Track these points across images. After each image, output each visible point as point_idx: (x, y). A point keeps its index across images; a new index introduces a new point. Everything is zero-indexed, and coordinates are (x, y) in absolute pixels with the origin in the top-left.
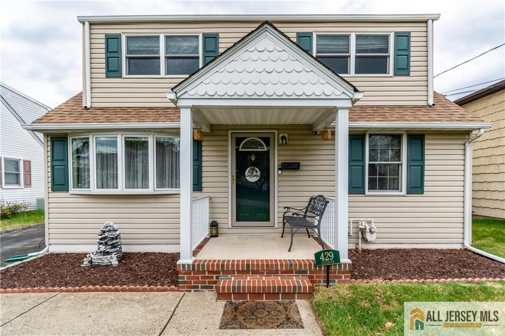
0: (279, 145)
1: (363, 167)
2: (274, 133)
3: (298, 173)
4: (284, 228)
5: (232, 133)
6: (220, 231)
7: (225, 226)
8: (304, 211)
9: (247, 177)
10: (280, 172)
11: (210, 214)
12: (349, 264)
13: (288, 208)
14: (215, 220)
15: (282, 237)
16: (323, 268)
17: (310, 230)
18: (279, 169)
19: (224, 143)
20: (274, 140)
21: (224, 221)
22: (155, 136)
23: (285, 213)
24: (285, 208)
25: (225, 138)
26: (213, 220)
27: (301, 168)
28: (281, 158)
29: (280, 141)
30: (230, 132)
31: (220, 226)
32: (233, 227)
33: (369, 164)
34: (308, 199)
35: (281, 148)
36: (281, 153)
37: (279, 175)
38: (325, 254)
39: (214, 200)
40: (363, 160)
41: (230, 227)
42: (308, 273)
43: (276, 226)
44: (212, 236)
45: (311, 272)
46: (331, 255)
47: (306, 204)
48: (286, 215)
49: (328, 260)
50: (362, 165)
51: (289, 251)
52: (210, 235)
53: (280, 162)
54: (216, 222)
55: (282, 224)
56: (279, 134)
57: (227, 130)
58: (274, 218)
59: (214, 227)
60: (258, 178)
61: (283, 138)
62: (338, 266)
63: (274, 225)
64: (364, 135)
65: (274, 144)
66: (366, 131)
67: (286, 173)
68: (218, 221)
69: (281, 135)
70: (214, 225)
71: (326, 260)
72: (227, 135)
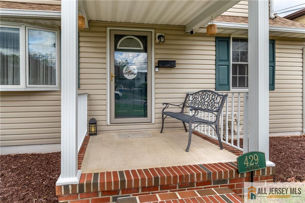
0: (156, 44)
1: (228, 66)
2: (151, 32)
3: (173, 71)
4: (163, 123)
5: (110, 30)
6: (99, 128)
7: (104, 123)
8: (181, 106)
9: (124, 75)
10: (157, 70)
11: (89, 112)
12: (273, 167)
13: (167, 104)
14: (94, 117)
15: (161, 132)
16: (245, 175)
17: (187, 125)
18: (156, 67)
19: (103, 40)
20: (152, 39)
21: (103, 118)
22: (27, 28)
23: (164, 109)
24: (163, 104)
25: (103, 35)
26: (91, 117)
27: (177, 66)
28: (158, 56)
29: (157, 41)
30: (108, 29)
31: (99, 123)
32: (111, 123)
33: (233, 64)
34: (185, 96)
35: (157, 47)
36: (159, 51)
37: (156, 72)
38: (250, 158)
39: (93, 97)
40: (228, 60)
41: (109, 123)
42: (228, 182)
43: (153, 122)
44: (90, 135)
45: (231, 181)
46: (256, 158)
47: (183, 101)
48: (165, 111)
49: (253, 164)
50: (228, 64)
51: (187, 150)
52: (89, 133)
53: (157, 60)
54: (95, 119)
55: (162, 119)
56: (156, 33)
57: (106, 27)
58: (152, 114)
59: (93, 125)
60: (136, 75)
61: (159, 37)
62: (261, 170)
63: (152, 121)
64: (229, 38)
65: (152, 43)
66: (231, 34)
67: (163, 71)
68: (97, 118)
69: (158, 34)
70: (92, 123)
71: (251, 165)
72: (105, 32)
